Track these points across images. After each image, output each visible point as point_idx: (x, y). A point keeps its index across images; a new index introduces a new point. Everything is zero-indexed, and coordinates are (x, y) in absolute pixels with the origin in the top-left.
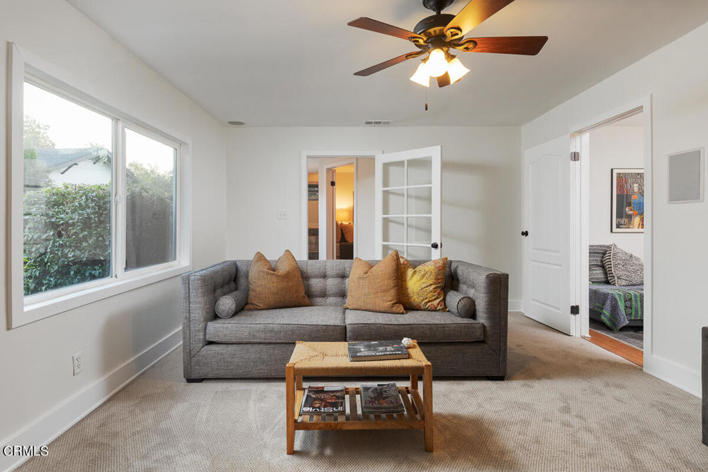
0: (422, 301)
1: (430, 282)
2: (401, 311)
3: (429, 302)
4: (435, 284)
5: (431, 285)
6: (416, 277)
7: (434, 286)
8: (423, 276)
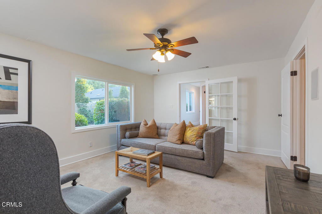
0: (190, 140)
1: (194, 134)
2: (179, 143)
3: (193, 141)
4: (196, 134)
5: (194, 135)
6: (190, 131)
7: (195, 135)
8: (192, 131)
